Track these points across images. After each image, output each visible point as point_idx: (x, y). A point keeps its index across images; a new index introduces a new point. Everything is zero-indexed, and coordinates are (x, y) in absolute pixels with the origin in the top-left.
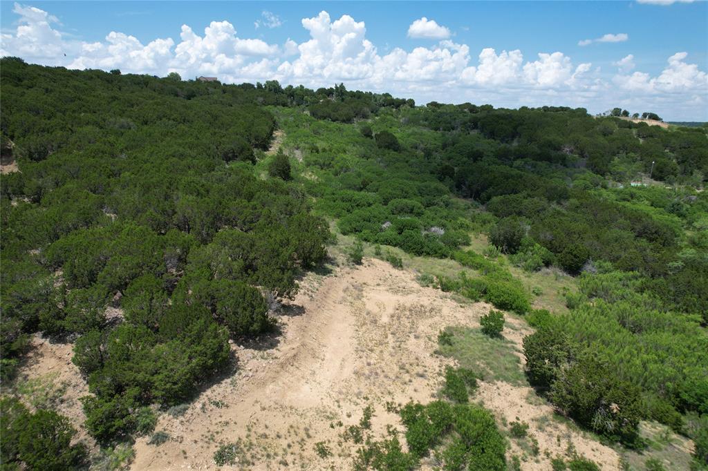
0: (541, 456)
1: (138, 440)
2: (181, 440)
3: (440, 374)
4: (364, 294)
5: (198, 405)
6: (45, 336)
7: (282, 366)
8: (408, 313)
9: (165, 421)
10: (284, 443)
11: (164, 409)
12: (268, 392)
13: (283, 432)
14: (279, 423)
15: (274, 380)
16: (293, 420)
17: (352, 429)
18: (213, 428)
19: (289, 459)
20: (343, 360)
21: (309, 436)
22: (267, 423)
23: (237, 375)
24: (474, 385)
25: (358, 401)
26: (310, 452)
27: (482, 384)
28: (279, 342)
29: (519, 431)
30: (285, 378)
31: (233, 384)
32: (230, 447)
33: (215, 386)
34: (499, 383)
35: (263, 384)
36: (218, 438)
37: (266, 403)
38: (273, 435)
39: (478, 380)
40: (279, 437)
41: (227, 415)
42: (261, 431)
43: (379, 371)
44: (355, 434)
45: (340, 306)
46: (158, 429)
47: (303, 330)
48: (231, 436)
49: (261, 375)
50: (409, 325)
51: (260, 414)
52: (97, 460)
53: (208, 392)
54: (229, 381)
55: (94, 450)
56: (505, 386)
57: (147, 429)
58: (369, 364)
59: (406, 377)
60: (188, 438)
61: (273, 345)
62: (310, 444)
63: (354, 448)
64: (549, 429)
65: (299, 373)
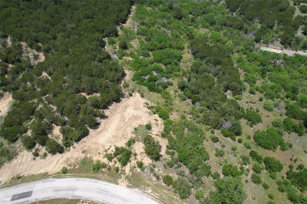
0: (137, 160)
1: (71, 147)
2: (77, 148)
3: (129, 139)
4: (127, 110)
5: (80, 142)
6: (55, 124)
7: (98, 133)
8: (133, 118)
9: (75, 144)
10: (94, 151)
11: (75, 142)
12: (94, 139)
13: (94, 149)
14: (94, 147)
15: (96, 137)
16: (97, 146)
17: (106, 150)
18: (83, 147)
19: (94, 154)
20: (112, 132)
21: (98, 150)
22: (92, 146)
23: (88, 136)
24: (134, 142)
25: (110, 143)
26: (97, 153)
27: (136, 142)
28: (99, 127)
29: (136, 155)
30: (98, 136)
31: (88, 137)
32: (85, 151)
33: (84, 138)
34: (140, 142)
35: (93, 138)
36: (83, 149)
37: (93, 142)
38: (92, 149)
39: (136, 141)
40: (93, 149)
41: (85, 144)
42: (90, 148)
43: (117, 136)
44: (106, 151)
45: (118, 114)
46: (74, 146)
47: (105, 123)
48: (85, 149)
49: (93, 135)
50: (131, 122)
51: (91, 144)
52: (65, 149)
53: (83, 139)
54: (87, 137)
55: (65, 148)
56: (141, 143)
57: (72, 145)
58: (116, 134)
59: (122, 138)
60: (78, 148)
61: (97, 128)
62: (98, 151)
63: (105, 153)
64: (142, 155)
65: (101, 135)
